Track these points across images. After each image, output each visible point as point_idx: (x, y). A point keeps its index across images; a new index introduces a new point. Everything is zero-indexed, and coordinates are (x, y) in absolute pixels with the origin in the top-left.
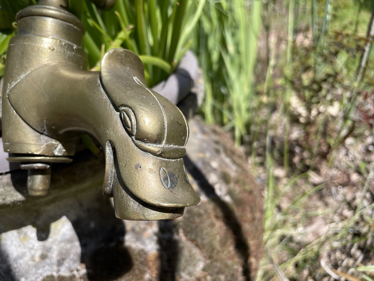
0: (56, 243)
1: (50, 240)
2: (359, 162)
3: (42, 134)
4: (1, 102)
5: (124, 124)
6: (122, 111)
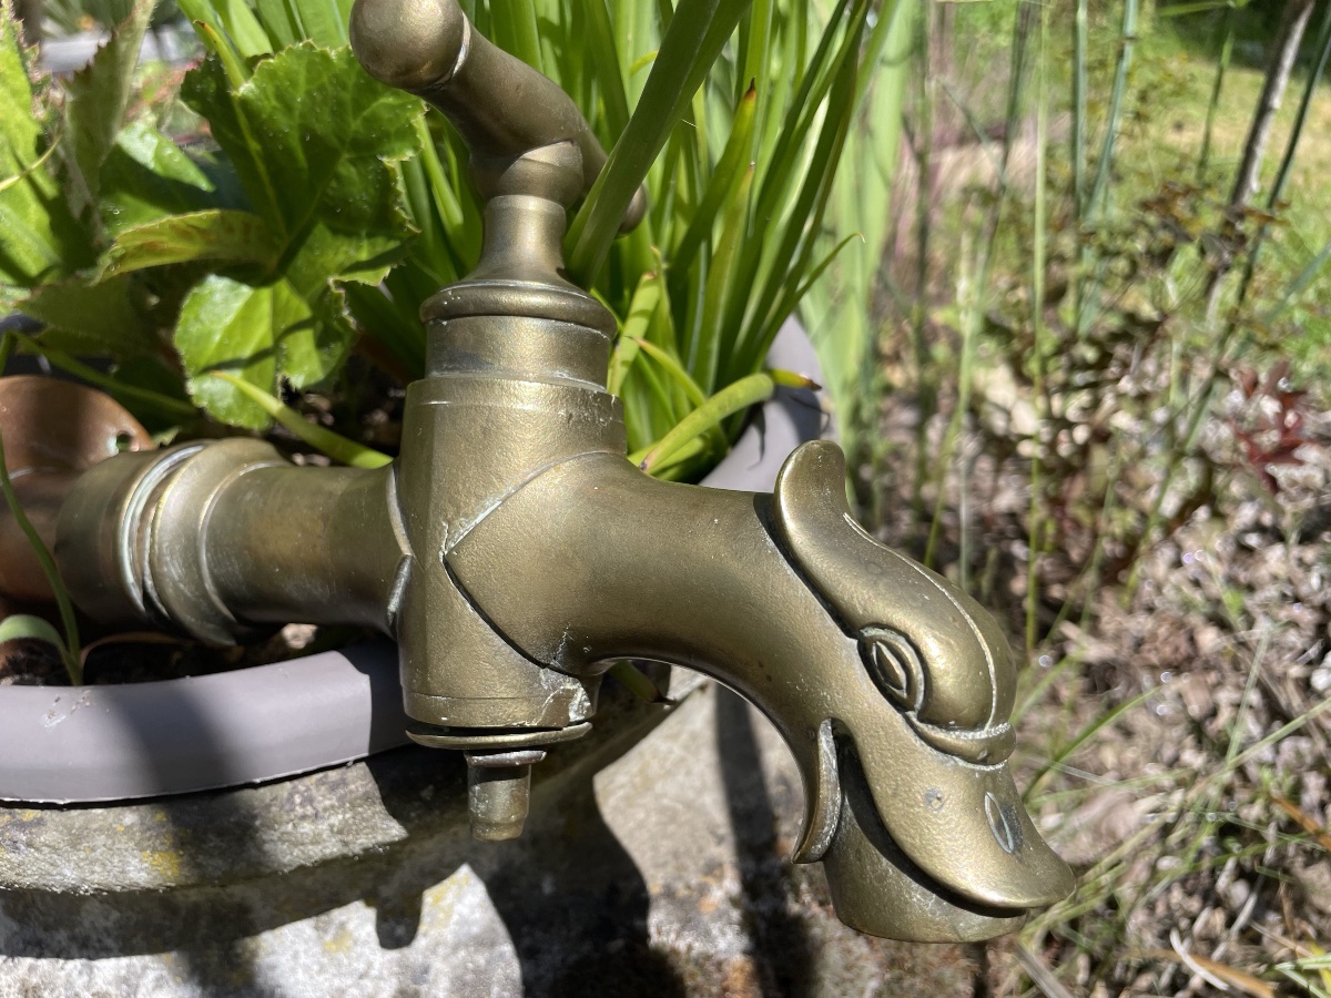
0: (441, 951)
1: (421, 942)
2: (1217, 588)
3: (543, 666)
4: (405, 570)
5: (880, 674)
6: (873, 639)
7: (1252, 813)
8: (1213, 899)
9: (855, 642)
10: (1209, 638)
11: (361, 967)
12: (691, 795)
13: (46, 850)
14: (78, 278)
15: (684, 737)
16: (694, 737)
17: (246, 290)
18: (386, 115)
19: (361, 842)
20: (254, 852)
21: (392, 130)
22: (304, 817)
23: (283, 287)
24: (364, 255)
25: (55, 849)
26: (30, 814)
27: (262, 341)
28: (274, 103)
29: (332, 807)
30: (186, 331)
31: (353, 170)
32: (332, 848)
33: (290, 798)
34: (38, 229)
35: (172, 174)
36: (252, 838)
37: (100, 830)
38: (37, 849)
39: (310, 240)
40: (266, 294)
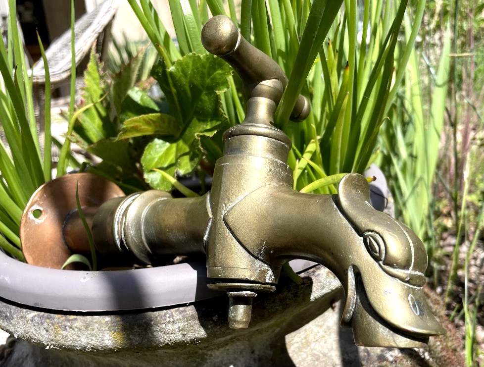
3: (256, 258)
4: (210, 223)
5: (370, 248)
6: (368, 236)
9: (362, 238)
12: (326, 351)
13: (76, 329)
14: (110, 140)
16: (329, 328)
17: (168, 144)
18: (218, 77)
19: (191, 336)
20: (150, 335)
21: (220, 82)
22: (169, 322)
23: (181, 143)
24: (208, 127)
25: (79, 329)
26: (72, 317)
27: (172, 160)
28: (181, 74)
29: (180, 319)
30: (145, 157)
31: (206, 97)
32: (178, 337)
33: (165, 314)
34: (98, 127)
35: (146, 105)
36: (150, 329)
37: (96, 322)
38: (73, 330)
39: (190, 125)
40: (174, 145)
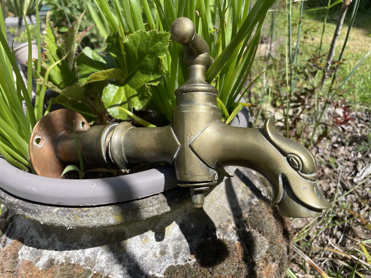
1: (165, 240)
2: (328, 158)
3: (210, 168)
4: (179, 148)
5: (292, 164)
6: (290, 157)
7: (341, 214)
8: (333, 236)
9: (286, 158)
10: (327, 170)
11: (152, 246)
13: (90, 217)
15: (220, 191)
17: (117, 87)
18: (159, 46)
19: (162, 211)
20: (139, 214)
21: (161, 50)
22: (150, 206)
23: (128, 86)
24: (152, 79)
25: (92, 216)
26: (85, 209)
27: (123, 99)
28: (132, 44)
29: (156, 203)
30: (104, 97)
31: (149, 59)
32: (155, 213)
33: (147, 202)
34: (58, 73)
35: (97, 60)
36: (139, 211)
37: (104, 211)
38: (88, 217)
39: (135, 75)
40: (123, 88)
